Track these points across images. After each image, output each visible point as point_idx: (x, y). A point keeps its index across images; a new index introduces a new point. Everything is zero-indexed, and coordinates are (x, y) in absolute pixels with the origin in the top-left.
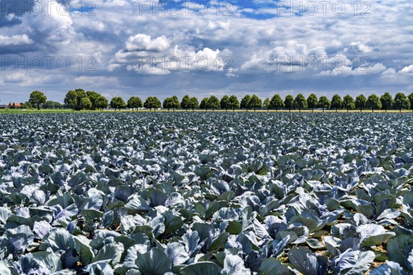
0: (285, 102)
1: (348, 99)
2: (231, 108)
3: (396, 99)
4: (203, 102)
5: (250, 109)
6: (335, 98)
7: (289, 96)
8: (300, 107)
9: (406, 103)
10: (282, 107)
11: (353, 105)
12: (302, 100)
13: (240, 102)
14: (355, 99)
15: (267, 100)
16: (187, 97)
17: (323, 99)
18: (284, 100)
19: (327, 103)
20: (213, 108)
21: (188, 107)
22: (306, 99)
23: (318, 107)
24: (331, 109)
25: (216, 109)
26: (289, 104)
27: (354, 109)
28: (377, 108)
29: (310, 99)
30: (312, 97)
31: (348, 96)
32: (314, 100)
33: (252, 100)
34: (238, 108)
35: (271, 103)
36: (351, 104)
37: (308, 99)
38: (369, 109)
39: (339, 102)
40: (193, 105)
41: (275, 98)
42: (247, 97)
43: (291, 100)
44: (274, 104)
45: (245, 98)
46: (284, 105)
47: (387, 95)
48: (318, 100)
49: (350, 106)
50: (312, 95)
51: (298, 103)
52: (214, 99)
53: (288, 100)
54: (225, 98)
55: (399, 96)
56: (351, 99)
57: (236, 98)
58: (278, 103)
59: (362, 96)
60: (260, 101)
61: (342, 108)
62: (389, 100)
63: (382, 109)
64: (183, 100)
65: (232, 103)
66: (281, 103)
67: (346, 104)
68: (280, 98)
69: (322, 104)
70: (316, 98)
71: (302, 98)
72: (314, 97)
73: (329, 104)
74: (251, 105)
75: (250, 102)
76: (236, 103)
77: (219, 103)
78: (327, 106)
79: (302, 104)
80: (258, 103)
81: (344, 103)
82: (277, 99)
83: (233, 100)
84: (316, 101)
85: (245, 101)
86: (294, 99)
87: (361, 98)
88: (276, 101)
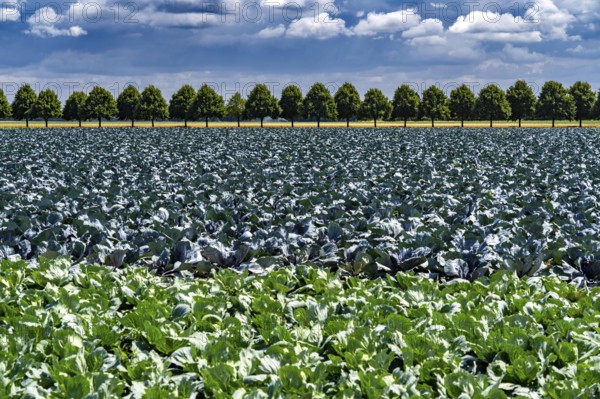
0: (280, 103)
1: (433, 95)
2: (147, 119)
3: (542, 96)
4: (71, 102)
5: (194, 119)
6: (403, 93)
7: (292, 89)
8: (320, 114)
9: (567, 105)
10: (275, 116)
11: (445, 110)
12: (323, 99)
13: (168, 103)
15: (237, 97)
16: (26, 89)
17: (373, 96)
18: (278, 97)
19: (384, 106)
20: (99, 117)
21: (34, 116)
22: (333, 95)
23: (363, 115)
24: (392, 120)
25: (108, 119)
26: (290, 106)
27: (448, 119)
28: (502, 117)
29: (341, 94)
30: (347, 91)
31: (433, 89)
32: (351, 99)
33: (200, 97)
34: (162, 118)
35: (248, 105)
36: (440, 107)
37: (338, 96)
38: (483, 118)
39: (412, 102)
40: (46, 109)
41: (259, 93)
42: (185, 91)
43: (298, 97)
44: (257, 106)
45: (182, 92)
46: (281, 110)
47: (520, 86)
48: (362, 99)
49: (438, 113)
50: (345, 86)
51: (315, 106)
52: (99, 96)
53: (290, 96)
54: (129, 92)
55: (550, 89)
56: (440, 96)
57: (158, 93)
58: (266, 105)
59: (463, 88)
60: (221, 101)
61: (419, 119)
62: (528, 98)
63: (513, 118)
64: (18, 97)
65: (148, 105)
66: (273, 105)
67: (429, 109)
68: (269, 93)
69: (372, 107)
70: (356, 93)
71: (323, 94)
72: (351, 92)
73: (389, 108)
74: (199, 110)
75: (195, 102)
76: (160, 106)
77: (114, 106)
78: (383, 112)
79: (325, 108)
80: (215, 104)
81: (425, 106)
82: (263, 96)
83: (152, 97)
84: (358, 101)
85: (181, 101)
86: (304, 96)
87: (461, 94)
88: (261, 99)
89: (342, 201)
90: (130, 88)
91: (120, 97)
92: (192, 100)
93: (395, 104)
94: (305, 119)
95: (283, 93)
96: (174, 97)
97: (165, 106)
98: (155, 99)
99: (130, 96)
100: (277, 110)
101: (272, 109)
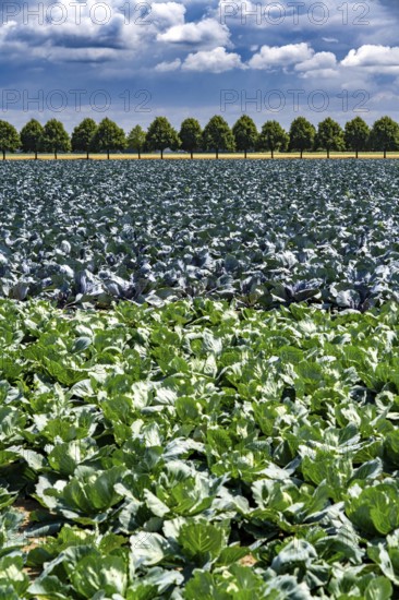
0: (180, 136)
1: (328, 127)
2: (50, 151)
5: (96, 151)
6: (299, 125)
7: (191, 121)
8: (219, 146)
10: (175, 148)
11: (340, 141)
12: (221, 131)
13: (70, 136)
14: (343, 127)
15: (137, 130)
17: (270, 128)
18: (178, 129)
19: (280, 138)
20: (4, 150)
22: (231, 126)
23: (259, 147)
24: (289, 151)
25: (12, 151)
26: (190, 139)
27: (343, 151)
28: (394, 148)
29: (239, 126)
30: (244, 123)
31: (328, 121)
32: (248, 130)
33: (102, 130)
34: (65, 151)
35: (148, 137)
36: (337, 138)
37: (235, 128)
38: (377, 149)
39: (308, 134)
41: (158, 126)
42: (87, 124)
43: (197, 129)
44: (157, 138)
45: (83, 125)
46: (180, 142)
48: (259, 130)
49: (334, 144)
50: (243, 118)
51: (214, 139)
52: (4, 129)
53: (189, 128)
54: (32, 126)
56: (336, 128)
57: (60, 126)
58: (166, 137)
59: (358, 120)
60: (122, 134)
61: (315, 150)
65: (51, 138)
66: (173, 137)
67: (324, 140)
68: (169, 126)
69: (269, 139)
70: (253, 125)
71: (222, 126)
72: (249, 124)
73: (286, 140)
74: (101, 142)
75: (97, 135)
76: (62, 139)
77: (18, 139)
78: (280, 144)
79: (223, 139)
80: (115, 137)
81: (321, 137)
82: (162, 129)
83: (54, 130)
84: (255, 133)
85: (83, 134)
86: (203, 128)
87: (355, 126)
88: (161, 132)
89: (239, 233)
90: (33, 121)
91: (23, 130)
92: (93, 133)
93: (291, 135)
94: (204, 151)
95: (183, 125)
96: (76, 130)
97: (67, 139)
98: (57, 132)
99: (33, 129)
100: (176, 142)
101: (172, 141)
